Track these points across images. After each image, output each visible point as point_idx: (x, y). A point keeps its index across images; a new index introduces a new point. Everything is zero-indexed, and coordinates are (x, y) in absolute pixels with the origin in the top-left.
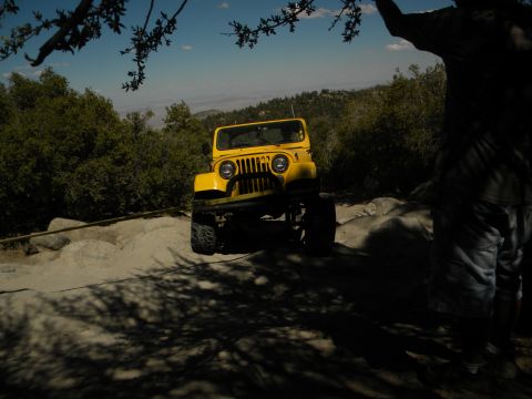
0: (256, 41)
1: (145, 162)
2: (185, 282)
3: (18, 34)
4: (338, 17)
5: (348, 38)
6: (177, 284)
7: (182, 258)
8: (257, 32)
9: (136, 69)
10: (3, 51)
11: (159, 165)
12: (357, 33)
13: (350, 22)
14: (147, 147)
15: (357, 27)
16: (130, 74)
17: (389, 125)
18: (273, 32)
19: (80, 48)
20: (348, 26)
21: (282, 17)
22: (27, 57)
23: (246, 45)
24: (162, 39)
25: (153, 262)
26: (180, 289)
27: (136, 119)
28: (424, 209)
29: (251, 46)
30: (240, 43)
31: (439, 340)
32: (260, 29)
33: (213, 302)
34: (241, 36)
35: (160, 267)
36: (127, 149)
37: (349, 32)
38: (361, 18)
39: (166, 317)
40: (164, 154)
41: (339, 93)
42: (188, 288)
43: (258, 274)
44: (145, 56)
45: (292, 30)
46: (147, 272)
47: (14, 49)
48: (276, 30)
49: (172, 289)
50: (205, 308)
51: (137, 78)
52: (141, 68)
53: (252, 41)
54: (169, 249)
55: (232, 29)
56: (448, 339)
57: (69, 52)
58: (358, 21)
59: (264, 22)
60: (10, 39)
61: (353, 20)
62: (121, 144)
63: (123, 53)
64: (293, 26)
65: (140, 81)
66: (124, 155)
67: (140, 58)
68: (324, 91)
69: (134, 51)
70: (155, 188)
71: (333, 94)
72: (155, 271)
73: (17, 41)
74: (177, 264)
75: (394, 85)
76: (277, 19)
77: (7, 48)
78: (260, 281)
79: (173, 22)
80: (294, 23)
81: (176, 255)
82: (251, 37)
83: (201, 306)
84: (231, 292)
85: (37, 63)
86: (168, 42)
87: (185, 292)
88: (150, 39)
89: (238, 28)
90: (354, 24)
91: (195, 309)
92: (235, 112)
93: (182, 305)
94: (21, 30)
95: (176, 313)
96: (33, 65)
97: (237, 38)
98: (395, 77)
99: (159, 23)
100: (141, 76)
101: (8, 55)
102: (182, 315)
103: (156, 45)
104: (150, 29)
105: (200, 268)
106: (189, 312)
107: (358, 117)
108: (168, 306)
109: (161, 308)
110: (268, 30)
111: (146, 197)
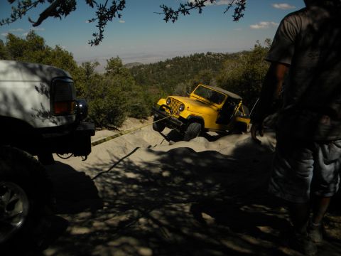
0: (176, 18)
1: (93, 95)
2: (117, 173)
3: (23, 5)
4: (231, 5)
5: (236, 19)
6: (112, 174)
7: (115, 157)
8: (177, 12)
9: (98, 32)
10: (12, 17)
11: (102, 97)
12: (242, 15)
13: (238, 8)
14: (94, 85)
15: (243, 12)
16: (94, 35)
17: (250, 77)
18: (188, 12)
19: (66, 15)
20: (237, 11)
21: (195, 3)
22: (30, 20)
23: (170, 20)
24: (116, 13)
25: (97, 159)
26: (114, 177)
27: (88, 66)
28: (272, 132)
29: (173, 21)
30: (166, 19)
31: (281, 216)
32: (179, 11)
33: (135, 186)
34: (167, 15)
35: (100, 163)
36: (81, 85)
37: (237, 15)
38: (245, 6)
39: (105, 195)
40: (105, 89)
41: (218, 55)
42: (119, 177)
43: (164, 169)
44: (105, 24)
45: (200, 12)
46: (93, 166)
47: (20, 16)
48: (190, 11)
49: (109, 177)
50: (131, 190)
51: (98, 37)
52: (101, 32)
53: (174, 18)
54: (108, 151)
55: (162, 10)
56: (287, 215)
57: (58, 18)
58: (243, 8)
59: (182, 6)
60: (17, 8)
61: (240, 7)
62: (78, 82)
63: (90, 21)
64: (201, 10)
65: (100, 39)
66: (79, 89)
67: (101, 25)
68: (209, 54)
69: (98, 20)
70: (99, 112)
71: (214, 55)
72: (98, 165)
73: (22, 10)
74: (112, 160)
75: (255, 52)
76: (191, 5)
77: (15, 14)
78: (165, 174)
79: (123, 3)
80: (202, 8)
81: (112, 155)
82: (174, 15)
83: (127, 189)
84: (147, 180)
85: (37, 24)
86: (119, 16)
87: (117, 179)
88: (108, 13)
89: (166, 9)
90: (241, 10)
91: (124, 190)
92: (151, 64)
93: (115, 188)
94: (24, 3)
95: (111, 193)
96: (34, 26)
97: (164, 16)
98: (256, 46)
99: (114, 3)
100: (101, 36)
101: (15, 19)
102: (115, 194)
103: (111, 17)
104: (108, 7)
105: (127, 164)
106: (120, 193)
107: (230, 71)
108: (106, 188)
109: (102, 189)
110: (185, 11)
111: (93, 117)
